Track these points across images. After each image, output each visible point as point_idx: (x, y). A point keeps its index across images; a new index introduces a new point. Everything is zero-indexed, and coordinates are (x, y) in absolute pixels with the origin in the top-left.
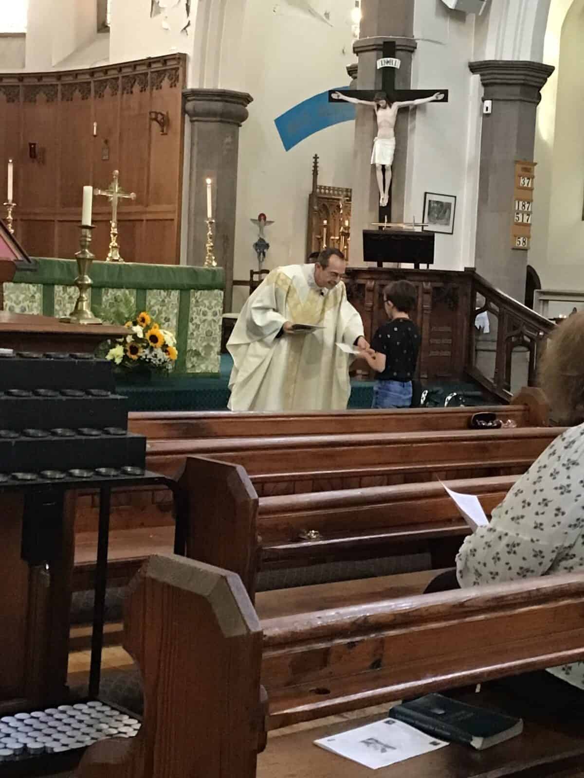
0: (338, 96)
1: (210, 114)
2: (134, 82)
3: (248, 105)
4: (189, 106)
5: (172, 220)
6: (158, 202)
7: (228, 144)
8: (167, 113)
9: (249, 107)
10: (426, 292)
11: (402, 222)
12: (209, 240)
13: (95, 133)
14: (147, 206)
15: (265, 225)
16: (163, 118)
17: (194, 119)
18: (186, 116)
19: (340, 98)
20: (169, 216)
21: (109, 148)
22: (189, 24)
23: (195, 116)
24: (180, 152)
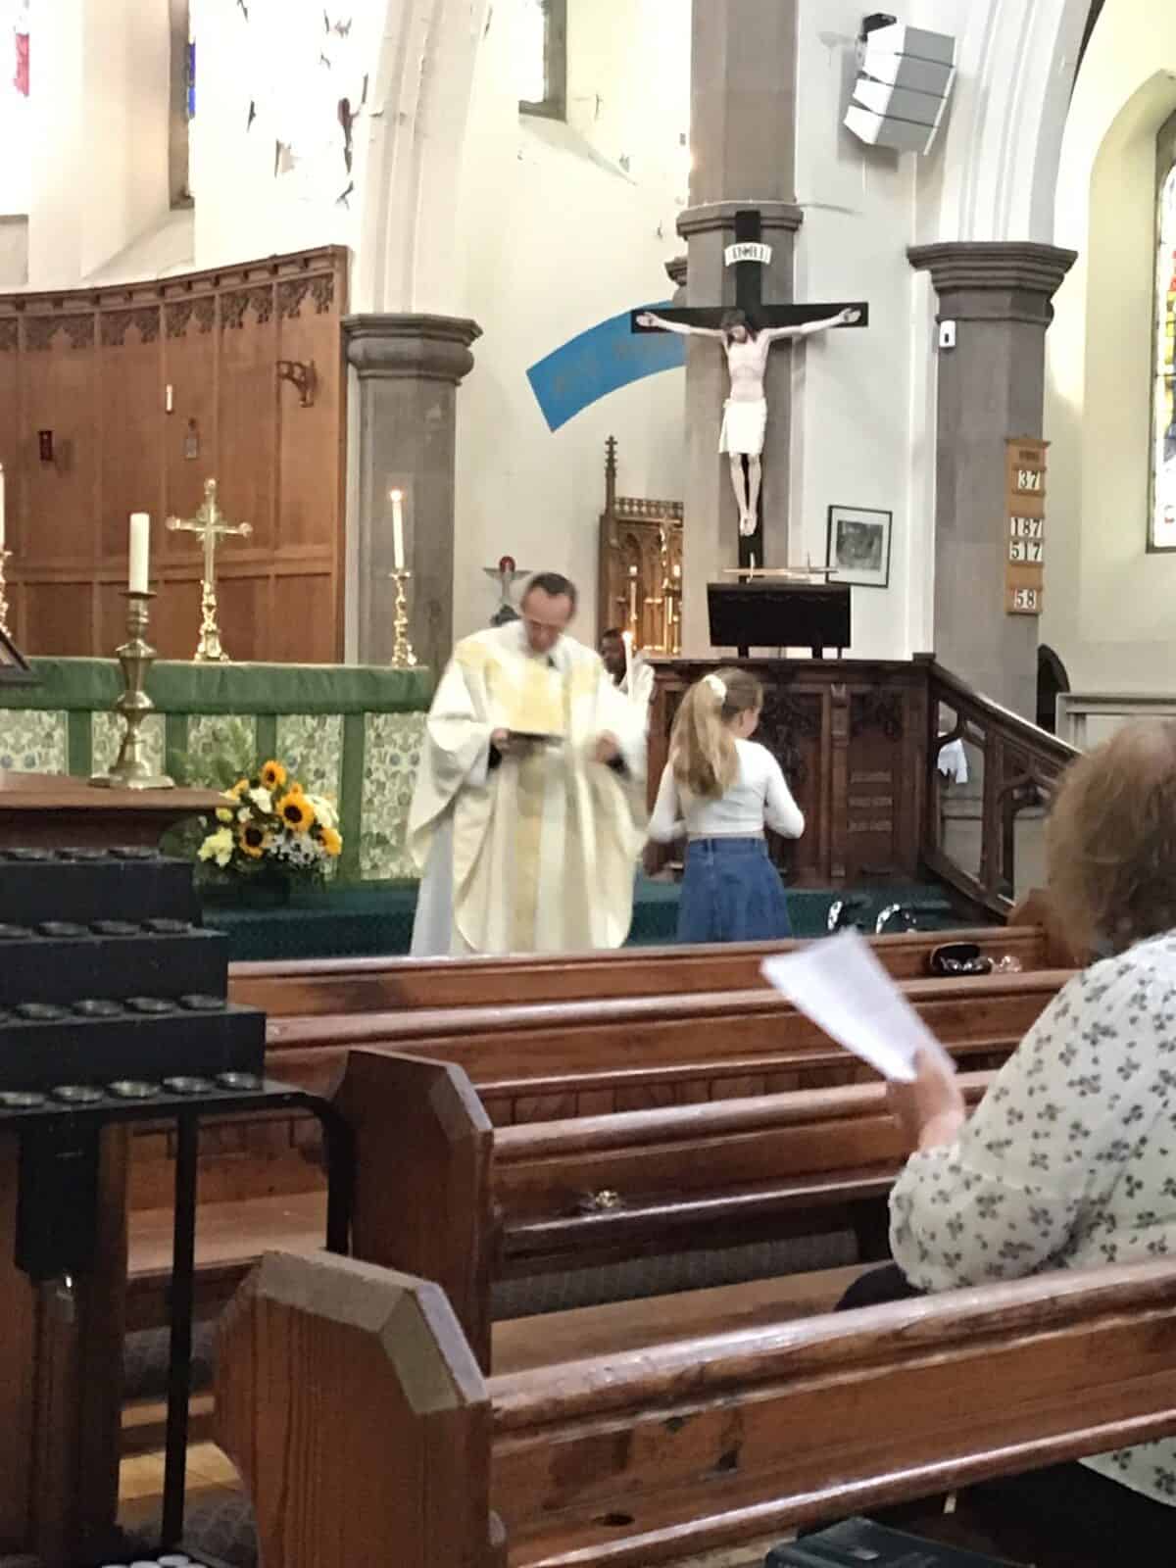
0: (650, 321)
1: (395, 363)
2: (246, 305)
3: (473, 344)
4: (356, 348)
5: (327, 575)
6: (298, 538)
7: (434, 420)
8: (313, 364)
9: (475, 347)
10: (837, 704)
11: (785, 566)
12: (400, 612)
13: (169, 407)
14: (276, 547)
15: (513, 578)
16: (304, 374)
17: (366, 373)
18: (351, 368)
19: (654, 324)
20: (319, 568)
21: (198, 436)
22: (351, 188)
23: (368, 367)
24: (340, 441)
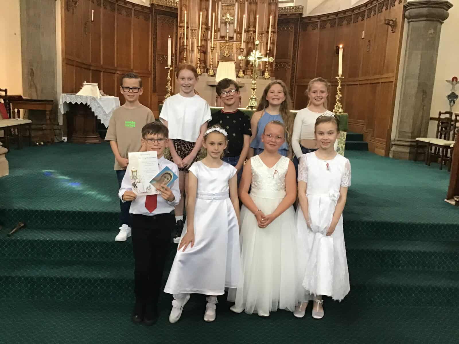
1: (418, 16)
2: (383, 5)
3: (449, 10)
4: (407, 13)
5: (392, 82)
6: (388, 72)
7: (431, 34)
8: (396, 19)
13: (363, 37)
14: (382, 74)
16: (393, 23)
17: (410, 20)
18: (405, 19)
21: (370, 45)
23: (411, 18)
24: (400, 42)
